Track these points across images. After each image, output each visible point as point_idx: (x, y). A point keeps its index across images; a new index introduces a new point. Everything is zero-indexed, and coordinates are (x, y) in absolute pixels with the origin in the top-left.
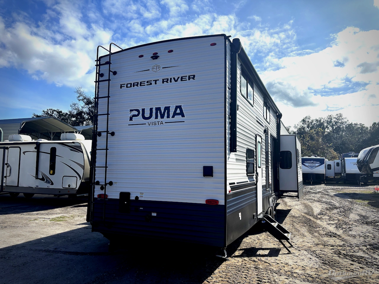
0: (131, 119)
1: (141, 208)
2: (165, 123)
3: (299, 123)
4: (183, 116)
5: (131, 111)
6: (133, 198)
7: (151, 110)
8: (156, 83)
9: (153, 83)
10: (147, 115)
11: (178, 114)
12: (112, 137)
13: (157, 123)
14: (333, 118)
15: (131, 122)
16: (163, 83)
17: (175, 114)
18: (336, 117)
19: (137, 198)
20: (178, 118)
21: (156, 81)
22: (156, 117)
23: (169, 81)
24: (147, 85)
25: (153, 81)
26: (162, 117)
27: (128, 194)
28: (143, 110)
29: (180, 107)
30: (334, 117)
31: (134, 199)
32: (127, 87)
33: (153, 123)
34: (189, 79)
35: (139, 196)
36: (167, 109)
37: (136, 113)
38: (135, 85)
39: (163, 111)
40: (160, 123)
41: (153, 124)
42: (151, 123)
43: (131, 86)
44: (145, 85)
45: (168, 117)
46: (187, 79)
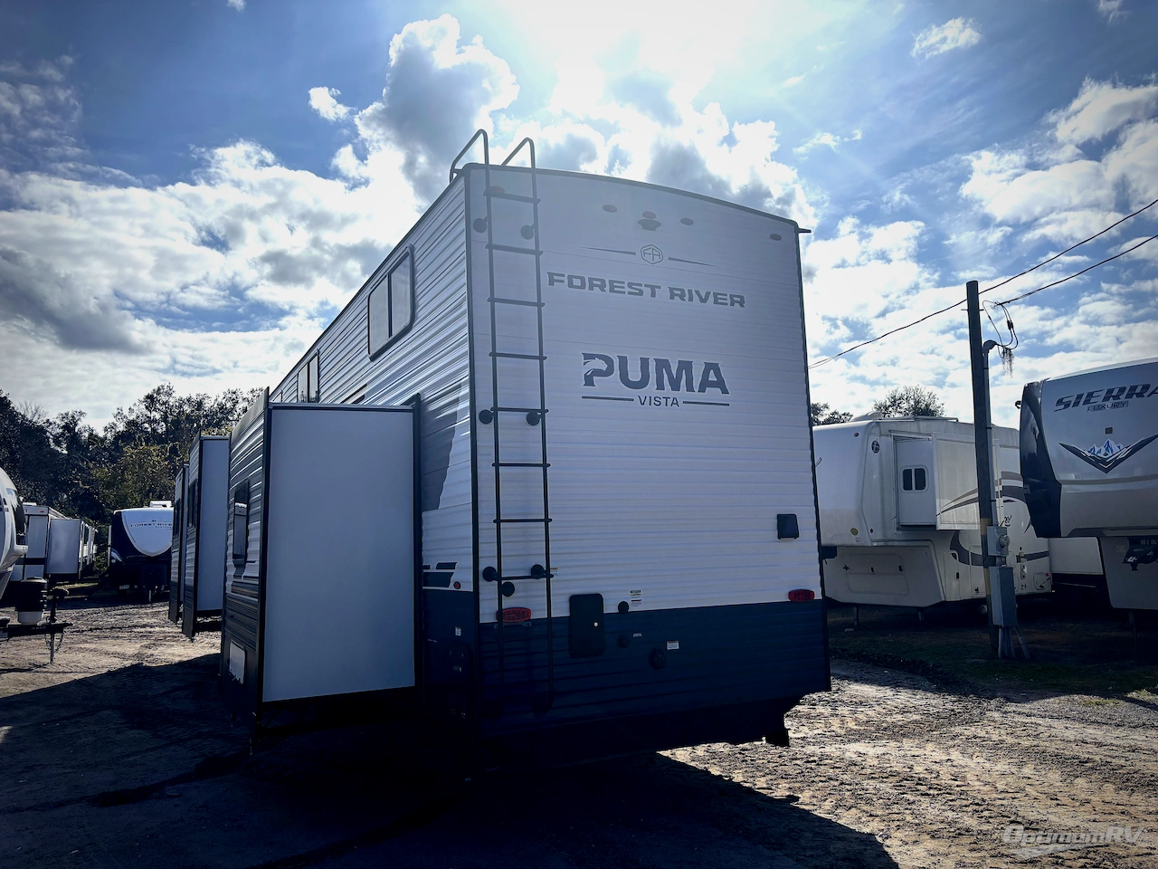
0: (589, 381)
1: (635, 635)
2: (684, 402)
3: (135, 405)
4: (725, 391)
5: (588, 357)
6: (610, 607)
7: (645, 362)
8: (653, 295)
9: (647, 291)
10: (636, 375)
11: (713, 385)
12: (531, 427)
13: (663, 401)
14: (240, 400)
15: (590, 391)
16: (672, 298)
17: (705, 384)
18: (250, 396)
19: (623, 606)
20: (713, 394)
21: (653, 288)
22: (660, 386)
23: (687, 298)
24: (629, 293)
25: (646, 286)
26: (675, 386)
27: (597, 599)
28: (623, 361)
29: (715, 367)
30: (245, 396)
31: (615, 610)
32: (571, 285)
33: (653, 399)
34: (732, 304)
35: (629, 602)
36: (686, 366)
37: (604, 366)
38: (597, 286)
39: (674, 372)
40: (670, 401)
41: (653, 401)
42: (648, 399)
43: (583, 286)
44: (624, 293)
45: (690, 388)
46: (729, 301)
